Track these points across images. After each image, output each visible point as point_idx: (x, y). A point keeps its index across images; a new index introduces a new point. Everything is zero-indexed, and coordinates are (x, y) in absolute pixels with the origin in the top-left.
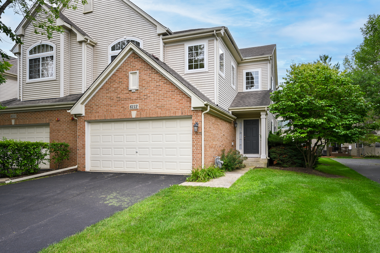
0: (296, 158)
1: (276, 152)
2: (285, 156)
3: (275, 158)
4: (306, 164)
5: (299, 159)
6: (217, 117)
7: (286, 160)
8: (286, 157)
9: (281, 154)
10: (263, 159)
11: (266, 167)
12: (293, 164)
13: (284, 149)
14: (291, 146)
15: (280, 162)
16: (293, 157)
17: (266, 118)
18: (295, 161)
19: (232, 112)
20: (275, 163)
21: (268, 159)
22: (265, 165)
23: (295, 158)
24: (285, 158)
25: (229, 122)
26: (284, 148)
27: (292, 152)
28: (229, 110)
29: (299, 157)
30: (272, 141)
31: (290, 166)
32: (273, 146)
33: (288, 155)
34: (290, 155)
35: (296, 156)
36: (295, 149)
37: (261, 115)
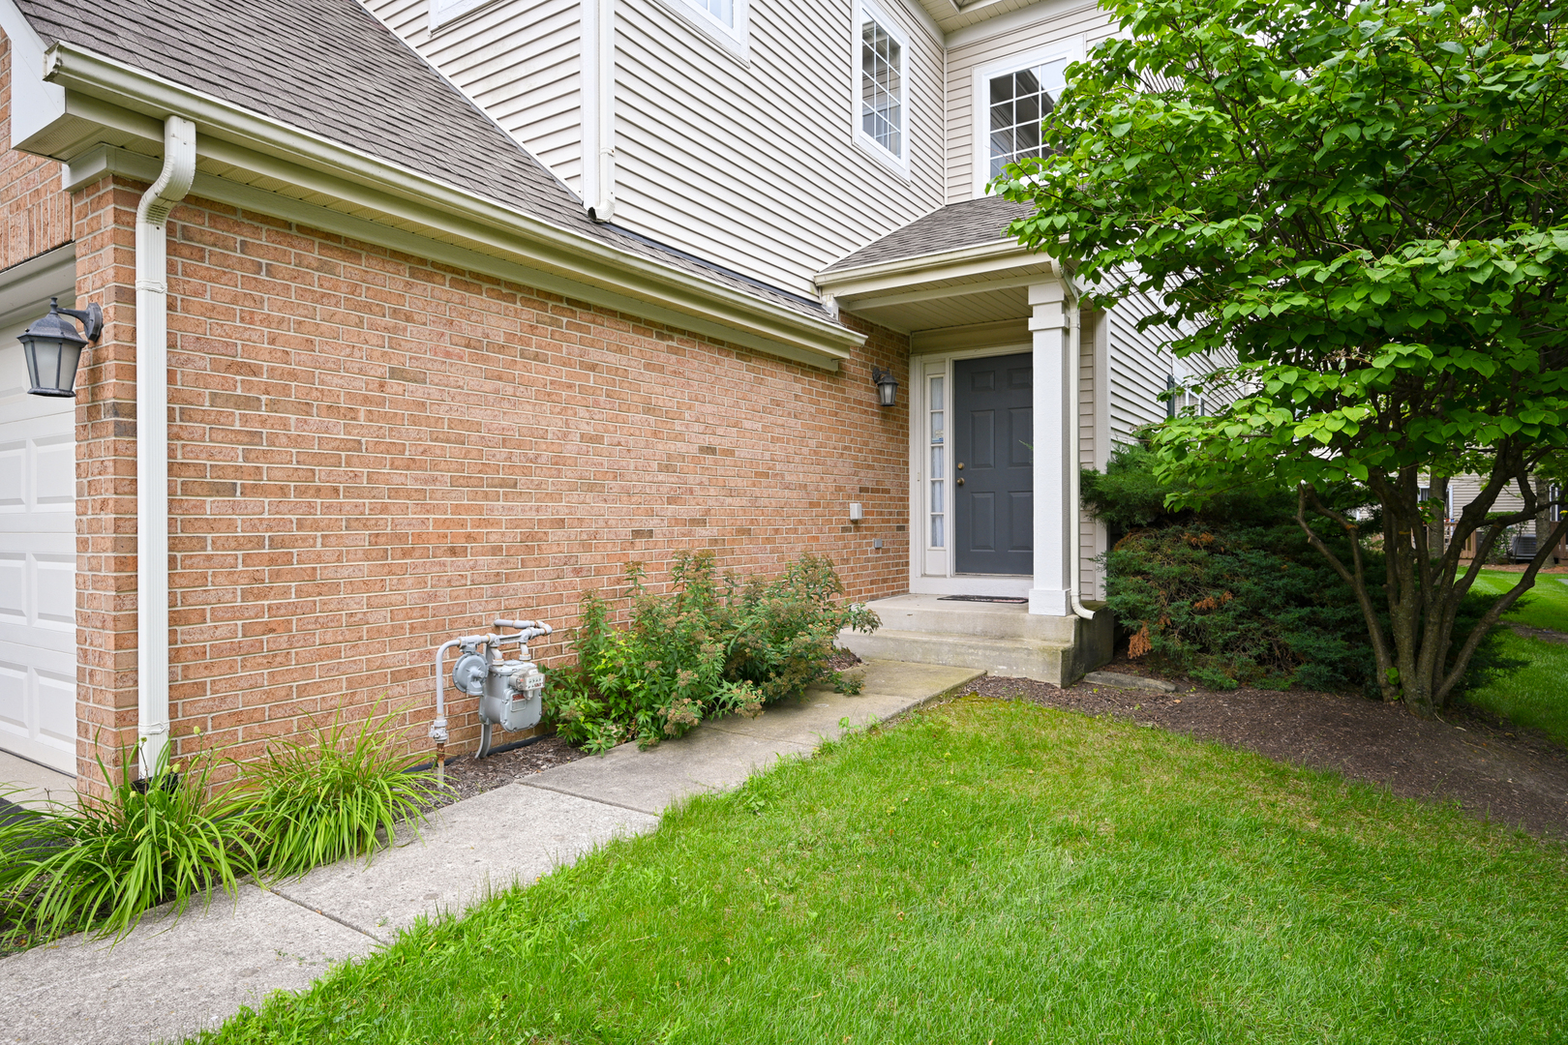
0: (1301, 619)
1: (1146, 567)
2: (1209, 600)
3: (1134, 613)
4: (1385, 674)
5: (1325, 626)
7: (1224, 629)
8: (1220, 607)
9: (1188, 587)
10: (1041, 620)
11: (1057, 682)
12: (1274, 659)
13: (1212, 549)
14: (1268, 524)
15: (1175, 643)
16: (1275, 608)
17: (1066, 331)
18: (1291, 640)
19: (836, 299)
20: (1138, 645)
21: (1082, 621)
22: (1052, 665)
23: (1295, 613)
24: (1218, 618)
25: (833, 373)
26: (1206, 538)
27: (1272, 568)
28: (820, 288)
29: (1326, 613)
30: (1119, 490)
31: (1244, 681)
32: (1136, 528)
33: (1235, 593)
34: (1249, 591)
35: (1303, 602)
36: (1299, 552)
37: (1028, 313)
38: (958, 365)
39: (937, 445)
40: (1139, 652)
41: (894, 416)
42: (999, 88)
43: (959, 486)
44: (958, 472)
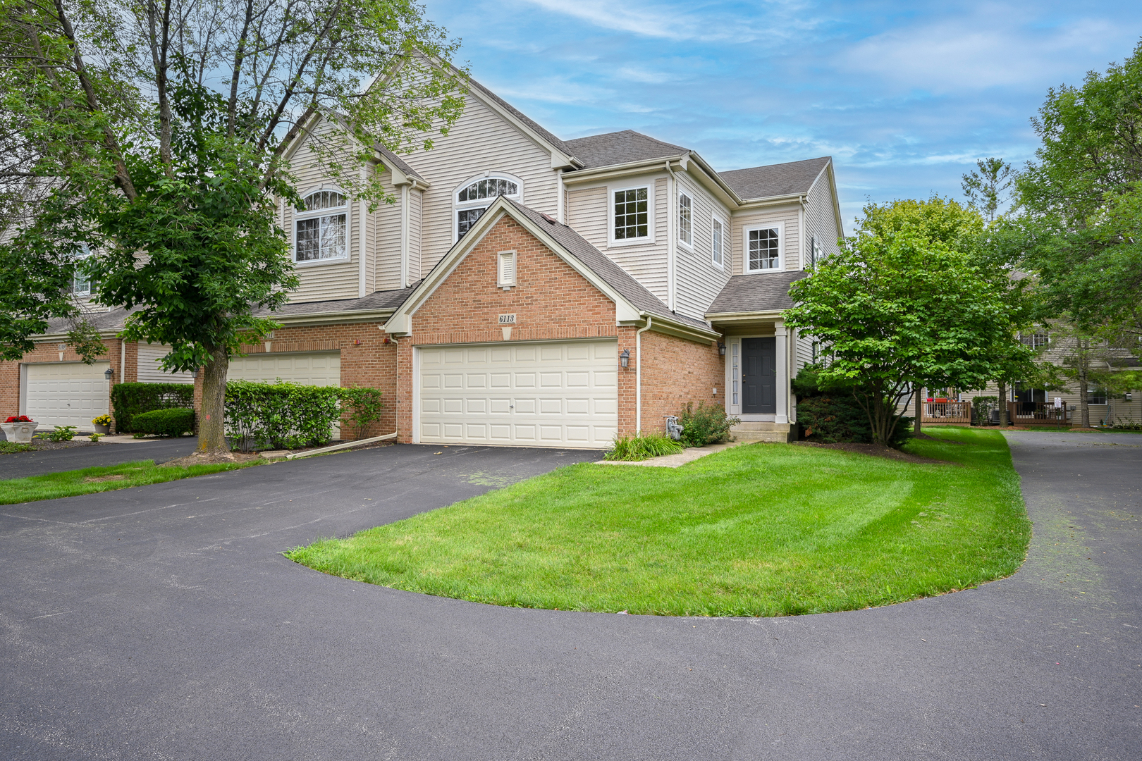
0: (855, 423)
1: (810, 409)
2: (829, 418)
3: (807, 422)
4: (874, 435)
5: (861, 425)
6: (673, 336)
7: (833, 426)
8: (832, 420)
9: (822, 415)
10: (779, 425)
11: (786, 442)
12: (846, 436)
13: (830, 403)
14: (846, 396)
15: (819, 431)
16: (848, 421)
17: (787, 336)
18: (851, 429)
19: (712, 322)
20: (808, 433)
21: (791, 425)
22: (784, 437)
23: (853, 421)
24: (831, 423)
25: (707, 345)
26: (828, 400)
27: (847, 409)
28: (706, 318)
29: (861, 422)
30: (802, 385)
31: (839, 441)
32: (806, 397)
33: (836, 416)
34: (840, 415)
35: (855, 419)
36: (854, 404)
37: (775, 330)
38: (743, 340)
39: (735, 368)
40: (808, 435)
41: (722, 357)
42: (754, 234)
43: (743, 383)
44: (743, 378)
